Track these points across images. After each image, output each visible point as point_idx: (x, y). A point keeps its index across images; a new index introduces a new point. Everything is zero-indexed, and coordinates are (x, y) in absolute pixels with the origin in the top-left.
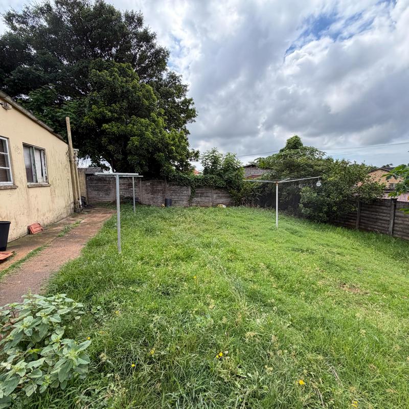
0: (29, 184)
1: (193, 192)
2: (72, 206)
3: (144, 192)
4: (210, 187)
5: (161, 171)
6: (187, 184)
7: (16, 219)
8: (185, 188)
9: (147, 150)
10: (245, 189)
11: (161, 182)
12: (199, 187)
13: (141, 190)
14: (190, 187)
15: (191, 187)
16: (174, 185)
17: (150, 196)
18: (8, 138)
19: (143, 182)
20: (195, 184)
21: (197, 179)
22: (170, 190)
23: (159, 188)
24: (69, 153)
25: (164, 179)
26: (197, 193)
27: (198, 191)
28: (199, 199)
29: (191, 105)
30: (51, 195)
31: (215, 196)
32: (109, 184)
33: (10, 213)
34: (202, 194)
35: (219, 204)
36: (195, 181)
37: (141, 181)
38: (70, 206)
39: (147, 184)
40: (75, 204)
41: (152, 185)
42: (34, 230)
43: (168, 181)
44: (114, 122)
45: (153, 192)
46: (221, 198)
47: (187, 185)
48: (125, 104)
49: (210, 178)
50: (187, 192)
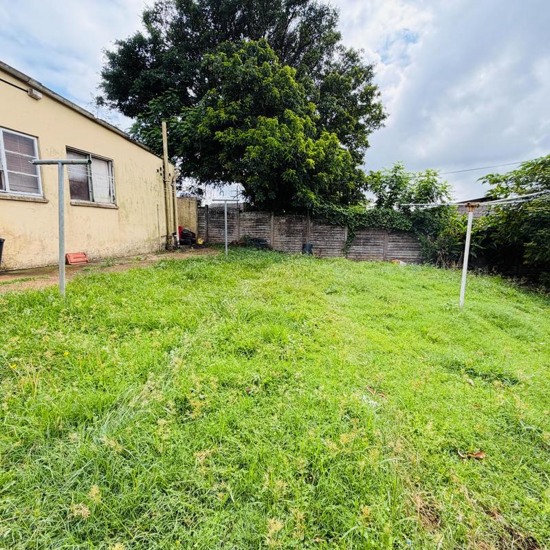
0: (74, 201)
1: (351, 237)
2: (164, 240)
3: (276, 232)
4: (381, 229)
5: (294, 200)
6: (341, 223)
7: (42, 241)
8: (338, 229)
9: (270, 165)
10: (448, 235)
11: (301, 219)
12: (362, 228)
13: (272, 229)
14: (347, 228)
15: (349, 228)
16: (320, 224)
17: (284, 238)
18: (37, 137)
19: (276, 218)
20: (355, 223)
21: (360, 215)
22: (315, 231)
23: (299, 227)
24: (163, 171)
25: (306, 215)
26: (358, 239)
27: (362, 235)
28: (360, 249)
29: (374, 98)
30: (119, 220)
31: (390, 245)
32: (233, 219)
33: (31, 233)
34: (366, 242)
35: (395, 259)
36: (356, 219)
37: (273, 217)
38: (157, 239)
39: (282, 221)
40: (167, 239)
41: (289, 222)
42: (71, 260)
43: (313, 218)
44: (231, 128)
45: (290, 233)
46: (401, 248)
47: (342, 225)
48: (249, 99)
49: (383, 215)
50: (342, 235)
